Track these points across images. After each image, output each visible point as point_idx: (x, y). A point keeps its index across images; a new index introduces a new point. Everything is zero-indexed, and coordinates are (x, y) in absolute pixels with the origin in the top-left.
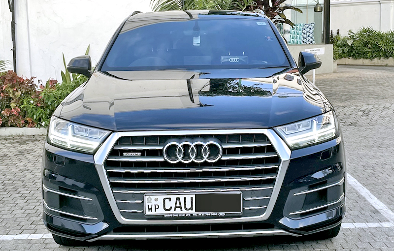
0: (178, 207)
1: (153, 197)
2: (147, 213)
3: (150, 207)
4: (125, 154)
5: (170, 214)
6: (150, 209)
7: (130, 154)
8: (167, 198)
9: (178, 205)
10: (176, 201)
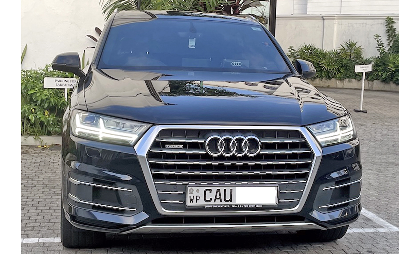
0: (218, 198)
1: (195, 189)
2: (188, 203)
3: (191, 198)
4: (167, 146)
5: (210, 205)
6: (191, 200)
7: (172, 146)
8: (208, 190)
9: (218, 197)
10: (217, 193)
